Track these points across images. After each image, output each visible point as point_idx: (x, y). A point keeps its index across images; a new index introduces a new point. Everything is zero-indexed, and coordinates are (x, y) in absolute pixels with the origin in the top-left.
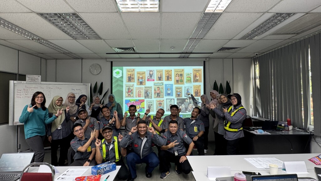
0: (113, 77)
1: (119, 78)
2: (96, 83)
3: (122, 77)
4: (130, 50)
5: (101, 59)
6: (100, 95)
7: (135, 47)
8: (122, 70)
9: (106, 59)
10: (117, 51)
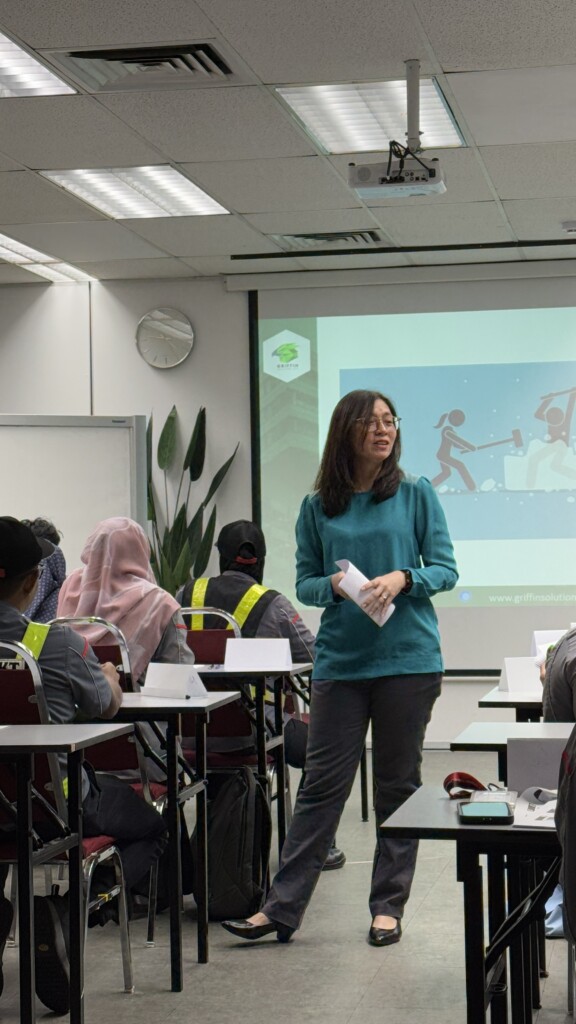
0: (261, 380)
1: (292, 382)
2: (173, 413)
3: (312, 376)
4: (356, 240)
5: (195, 277)
6: (193, 483)
7: (383, 229)
8: (311, 335)
9: (225, 282)
10: (291, 246)
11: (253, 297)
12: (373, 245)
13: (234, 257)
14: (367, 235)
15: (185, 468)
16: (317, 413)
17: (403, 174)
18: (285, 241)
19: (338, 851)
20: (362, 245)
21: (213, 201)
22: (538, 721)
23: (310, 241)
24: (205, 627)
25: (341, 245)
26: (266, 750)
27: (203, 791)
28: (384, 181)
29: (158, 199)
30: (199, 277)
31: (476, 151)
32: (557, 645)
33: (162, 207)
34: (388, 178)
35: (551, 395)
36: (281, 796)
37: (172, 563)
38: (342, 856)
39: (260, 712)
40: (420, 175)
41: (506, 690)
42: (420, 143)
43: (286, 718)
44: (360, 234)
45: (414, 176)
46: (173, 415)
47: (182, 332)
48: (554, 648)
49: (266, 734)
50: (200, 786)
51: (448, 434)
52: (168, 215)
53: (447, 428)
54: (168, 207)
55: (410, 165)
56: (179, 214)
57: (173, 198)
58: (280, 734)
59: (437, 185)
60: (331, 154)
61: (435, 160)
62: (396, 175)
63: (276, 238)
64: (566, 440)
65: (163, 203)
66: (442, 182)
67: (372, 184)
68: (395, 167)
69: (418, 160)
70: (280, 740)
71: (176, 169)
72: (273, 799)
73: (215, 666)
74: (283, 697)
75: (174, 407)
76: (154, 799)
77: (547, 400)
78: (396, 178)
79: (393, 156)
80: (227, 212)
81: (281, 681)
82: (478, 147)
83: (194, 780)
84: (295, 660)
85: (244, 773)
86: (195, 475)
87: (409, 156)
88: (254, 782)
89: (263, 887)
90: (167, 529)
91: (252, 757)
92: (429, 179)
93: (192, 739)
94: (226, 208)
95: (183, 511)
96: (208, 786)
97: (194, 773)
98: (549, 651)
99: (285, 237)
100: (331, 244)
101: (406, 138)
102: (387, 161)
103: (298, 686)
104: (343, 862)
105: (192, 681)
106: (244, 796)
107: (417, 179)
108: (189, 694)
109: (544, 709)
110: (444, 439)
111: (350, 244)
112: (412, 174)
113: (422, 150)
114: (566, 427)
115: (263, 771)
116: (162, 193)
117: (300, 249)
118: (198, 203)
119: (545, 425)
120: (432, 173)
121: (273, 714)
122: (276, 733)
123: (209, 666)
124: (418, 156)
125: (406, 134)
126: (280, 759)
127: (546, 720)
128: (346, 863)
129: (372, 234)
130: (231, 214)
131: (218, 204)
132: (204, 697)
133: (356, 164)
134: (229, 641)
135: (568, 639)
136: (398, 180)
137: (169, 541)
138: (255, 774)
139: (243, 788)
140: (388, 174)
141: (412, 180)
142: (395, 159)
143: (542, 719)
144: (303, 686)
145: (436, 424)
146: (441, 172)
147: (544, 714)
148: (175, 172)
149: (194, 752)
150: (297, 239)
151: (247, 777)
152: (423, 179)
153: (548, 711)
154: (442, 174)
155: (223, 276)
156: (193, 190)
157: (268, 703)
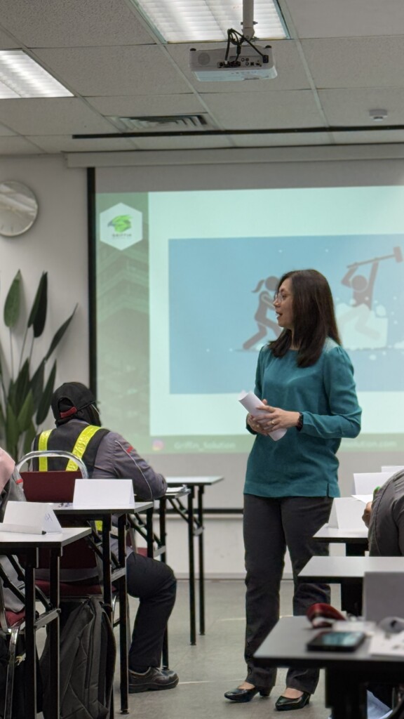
0: (98, 248)
1: (126, 250)
2: (18, 276)
3: (143, 245)
4: (185, 123)
5: (39, 155)
6: (37, 340)
7: (210, 114)
8: (143, 208)
9: (66, 159)
10: (127, 127)
11: (91, 172)
12: (200, 128)
13: (76, 137)
14: (196, 118)
15: (29, 326)
16: (147, 277)
17: (239, 60)
18: (121, 122)
19: (171, 672)
20: (191, 128)
21: (59, 84)
22: (363, 554)
23: (144, 123)
24: (49, 469)
25: (172, 127)
26: (112, 581)
27: (56, 620)
28: (222, 65)
29: (9, 82)
30: (43, 155)
31: (298, 43)
32: (384, 486)
33: (13, 89)
34: (226, 63)
35: (356, 265)
36: (123, 621)
37: (17, 411)
38: (175, 677)
39: (106, 546)
40: (255, 61)
41: (337, 527)
42: (254, 32)
43: (128, 551)
44: (190, 117)
45: (250, 62)
46: (18, 278)
47: (27, 205)
48: (381, 489)
49: (111, 566)
50: (54, 614)
51: (266, 298)
52: (17, 96)
53: (265, 293)
54: (18, 89)
55: (246, 51)
56: (27, 96)
57: (23, 81)
58: (123, 566)
59: (270, 70)
60: (169, 43)
61: (268, 47)
62: (234, 59)
63: (114, 119)
64: (369, 304)
65: (14, 85)
66: (274, 67)
67: (211, 68)
68: (233, 53)
69: (253, 47)
70: (122, 572)
71: (27, 54)
72: (115, 625)
73: (65, 504)
74: (126, 532)
75: (19, 272)
76: (9, 626)
77: (353, 268)
78: (233, 63)
79: (231, 43)
80: (71, 95)
81: (123, 518)
82: (300, 40)
83: (48, 609)
84: (137, 499)
85: (91, 603)
86: (38, 332)
87: (245, 43)
88: (100, 610)
89: (107, 706)
90: (12, 381)
91: (97, 587)
92: (263, 64)
93: (47, 572)
94: (71, 91)
95: (26, 366)
96: (61, 615)
97: (48, 601)
98: (376, 492)
99: (122, 119)
100: (163, 125)
101: (242, 27)
102: (226, 47)
103: (137, 523)
104: (177, 682)
105: (48, 518)
106: (91, 623)
107: (252, 64)
108: (45, 530)
109: (370, 545)
110: (261, 302)
111: (180, 127)
112: (247, 60)
113: (256, 39)
114: (369, 292)
115: (108, 600)
116: (14, 76)
117: (135, 130)
118: (45, 86)
119: (350, 291)
120: (266, 59)
121: (117, 546)
122: (120, 565)
123: (59, 504)
124: (253, 43)
125: (242, 23)
126: (121, 589)
127: (372, 554)
128: (179, 683)
129: (200, 118)
130: (75, 97)
131: (64, 88)
132: (60, 532)
133: (197, 50)
134: (77, 481)
135: (394, 480)
136: (234, 64)
137: (14, 392)
138: (101, 603)
139: (90, 617)
140: (226, 59)
141: (247, 64)
142: (232, 45)
143: (367, 553)
144: (141, 522)
145: (254, 288)
146: (273, 58)
147: (370, 548)
148: (27, 56)
149: (49, 583)
150: (133, 121)
151: (94, 605)
152: (258, 64)
153: (374, 546)
154: (274, 60)
155: (64, 154)
156: (42, 74)
157: (114, 537)
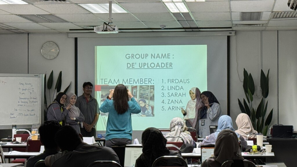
2: (52, 72)
5: (59, 33)
9: (68, 35)
10: (86, 28)
11: (76, 39)
13: (70, 30)
15: (55, 89)
23: (92, 27)
28: (103, 31)
31: (131, 14)
45: (110, 30)
60: (94, 13)
62: (106, 29)
63: (82, 26)
66: (117, 31)
67: (100, 31)
86: (58, 91)
92: (113, 31)
117: (89, 28)
125: (109, 19)
